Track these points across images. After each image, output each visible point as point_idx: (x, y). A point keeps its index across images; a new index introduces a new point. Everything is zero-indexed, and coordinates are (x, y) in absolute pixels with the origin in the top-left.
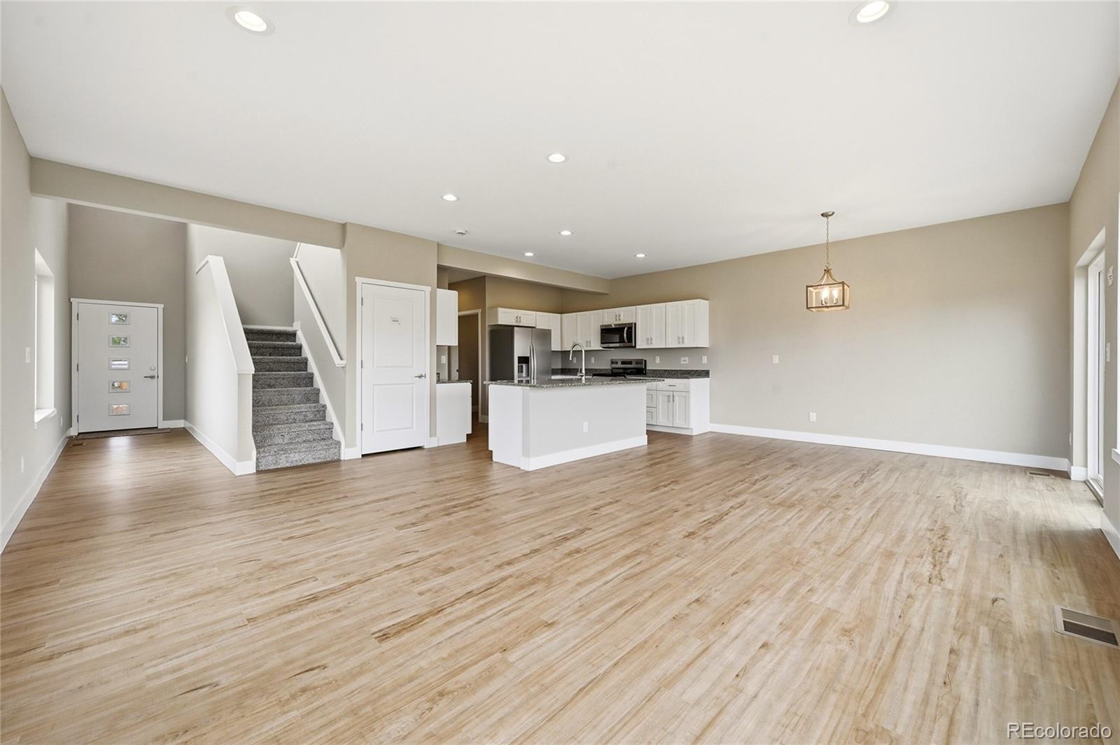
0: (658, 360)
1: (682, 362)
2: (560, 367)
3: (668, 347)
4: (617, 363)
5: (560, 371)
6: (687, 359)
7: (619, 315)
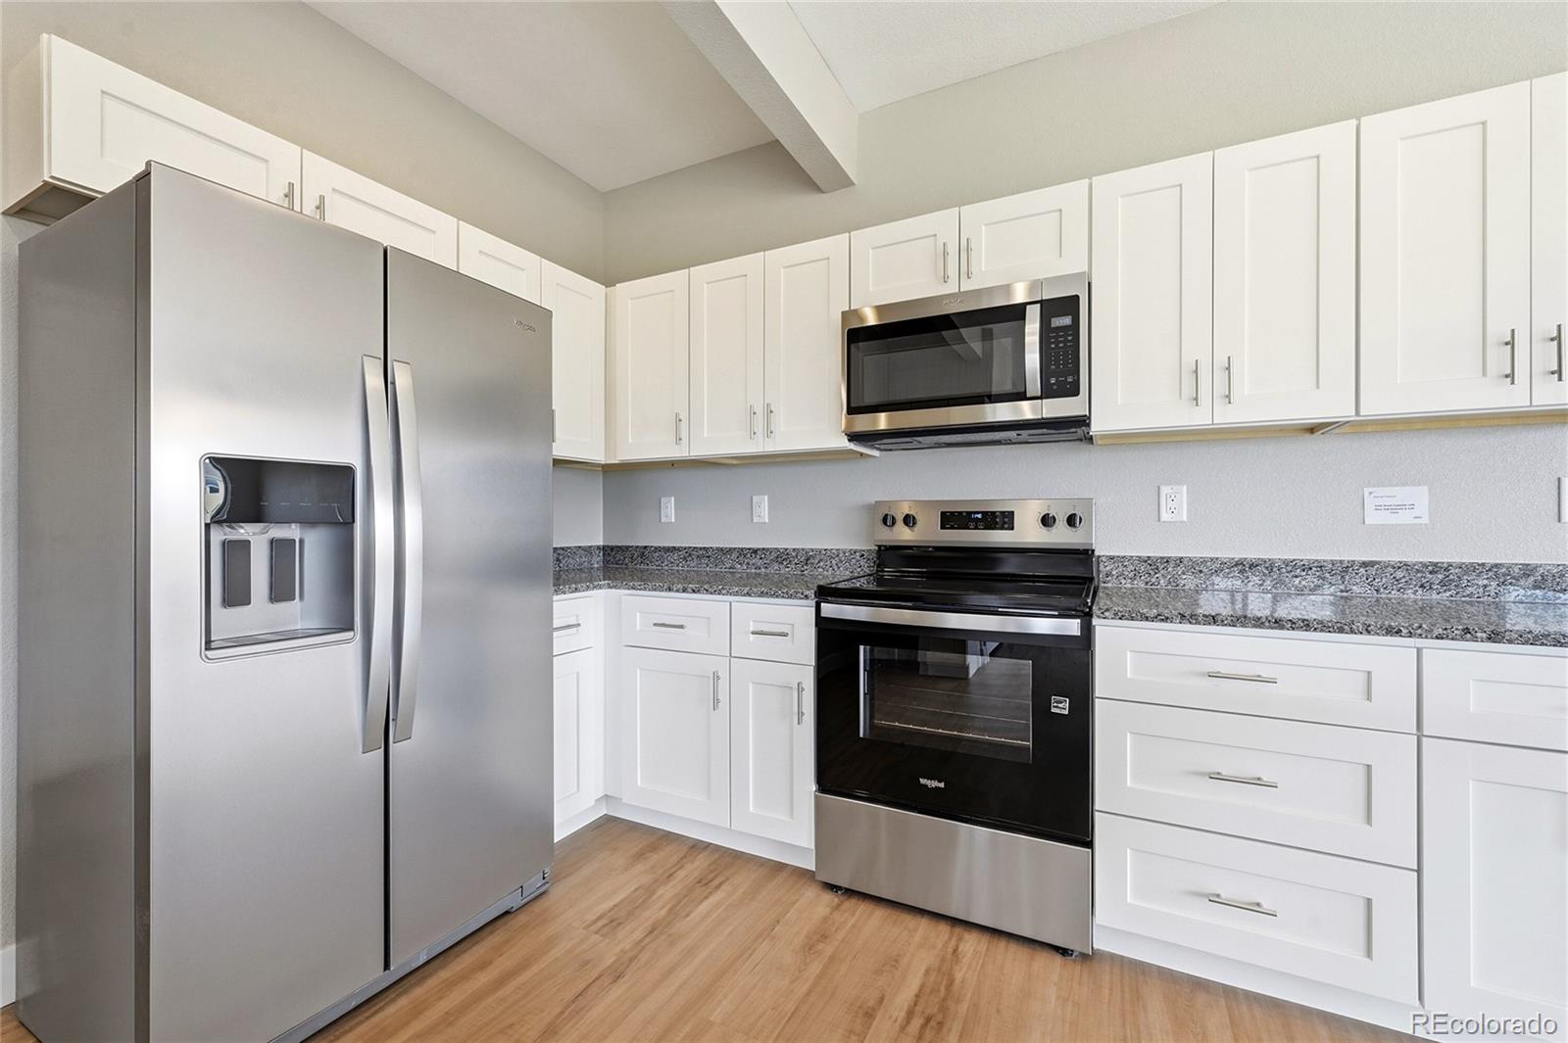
0: (1177, 504)
1: (1373, 518)
2: (602, 544)
4: (910, 521)
5: (597, 561)
6: (1419, 497)
7: (965, 248)
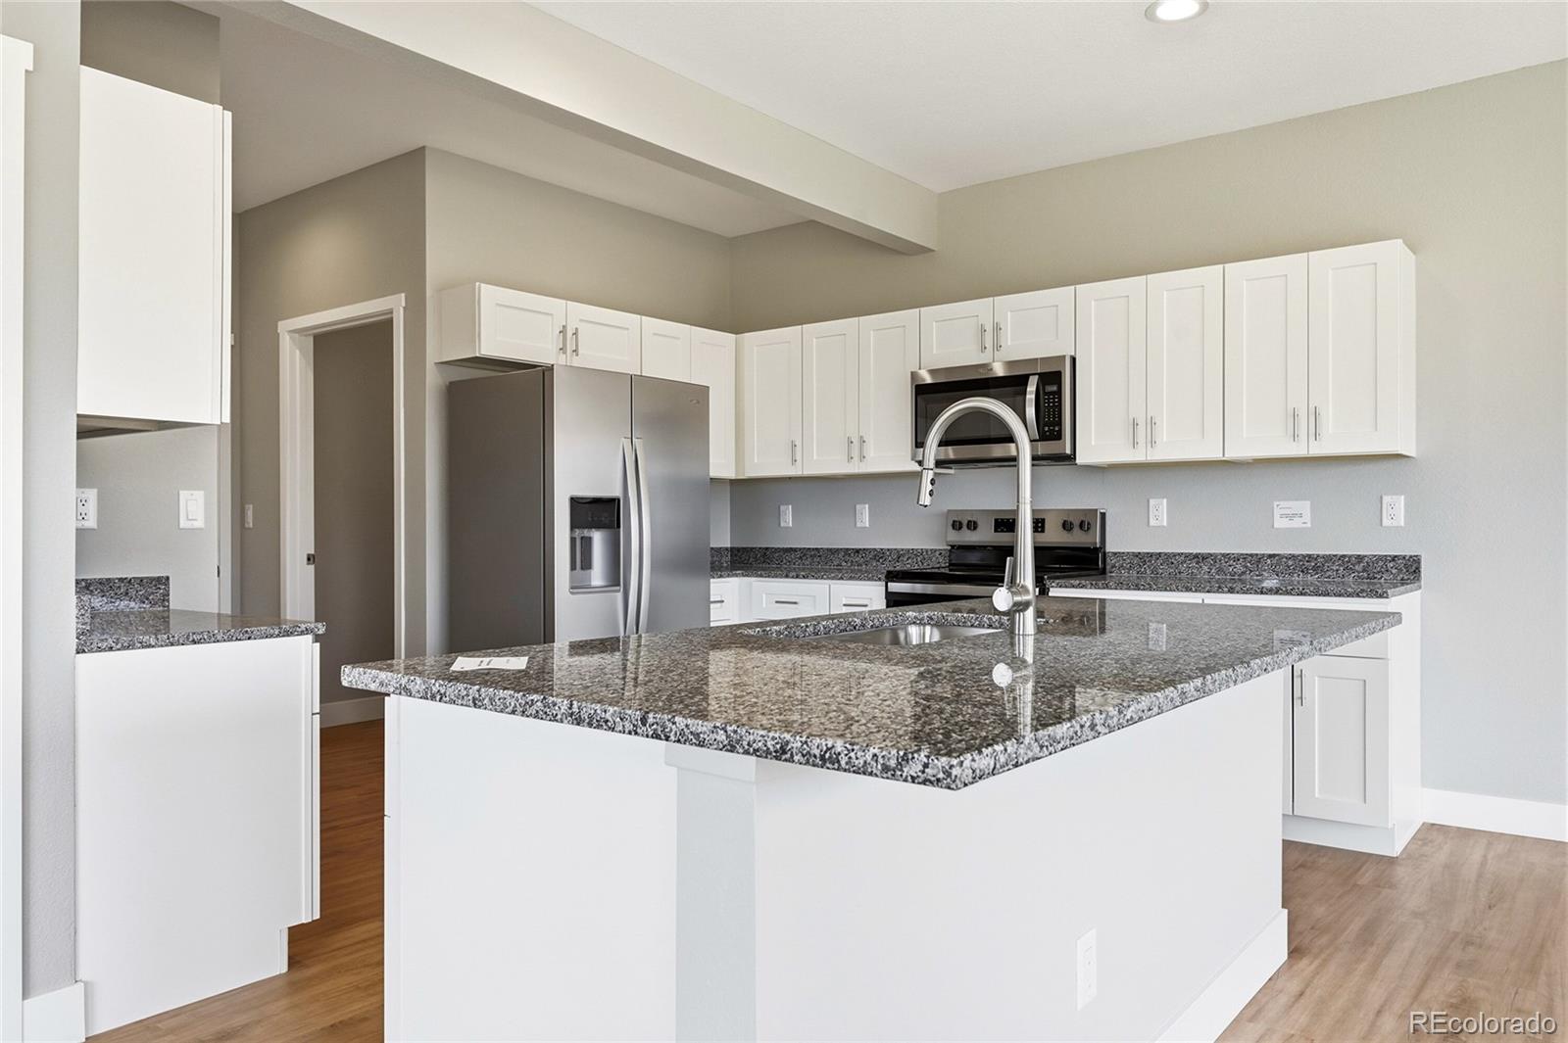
0: (1160, 511)
1: (1280, 523)
2: (729, 546)
3: (1230, 455)
4: (973, 526)
5: (726, 559)
6: (1304, 507)
7: (997, 328)
